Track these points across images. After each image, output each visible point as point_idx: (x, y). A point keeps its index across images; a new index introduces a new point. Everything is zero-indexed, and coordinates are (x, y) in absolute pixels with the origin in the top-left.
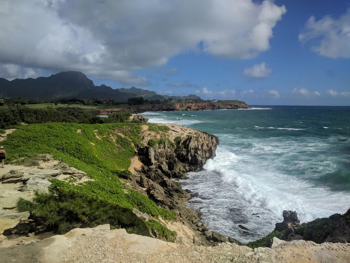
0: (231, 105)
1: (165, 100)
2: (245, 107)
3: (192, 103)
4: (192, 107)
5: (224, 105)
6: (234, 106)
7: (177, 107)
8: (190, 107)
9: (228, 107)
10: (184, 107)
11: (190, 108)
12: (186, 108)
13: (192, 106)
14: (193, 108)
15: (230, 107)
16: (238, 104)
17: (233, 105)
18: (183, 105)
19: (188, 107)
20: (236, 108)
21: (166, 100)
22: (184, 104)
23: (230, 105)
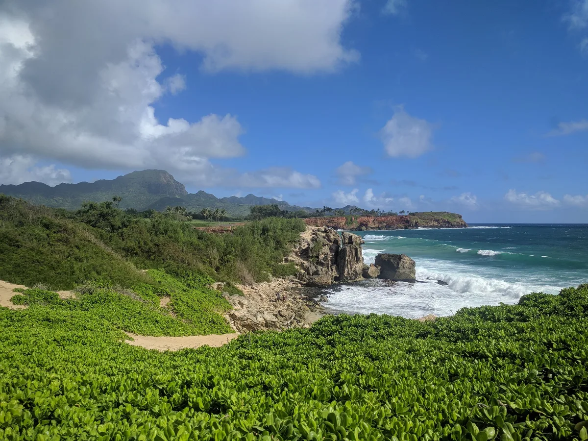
0: (438, 221)
1: (318, 211)
2: (462, 224)
3: (367, 217)
4: (369, 224)
5: (425, 220)
6: (444, 222)
7: (342, 224)
8: (365, 223)
9: (432, 224)
10: (354, 223)
11: (366, 225)
12: (358, 225)
13: (369, 221)
14: (371, 224)
15: (436, 224)
16: (450, 220)
17: (441, 221)
18: (351, 220)
19: (361, 223)
20: (447, 225)
21: (320, 211)
22: (353, 219)
23: (436, 221)
